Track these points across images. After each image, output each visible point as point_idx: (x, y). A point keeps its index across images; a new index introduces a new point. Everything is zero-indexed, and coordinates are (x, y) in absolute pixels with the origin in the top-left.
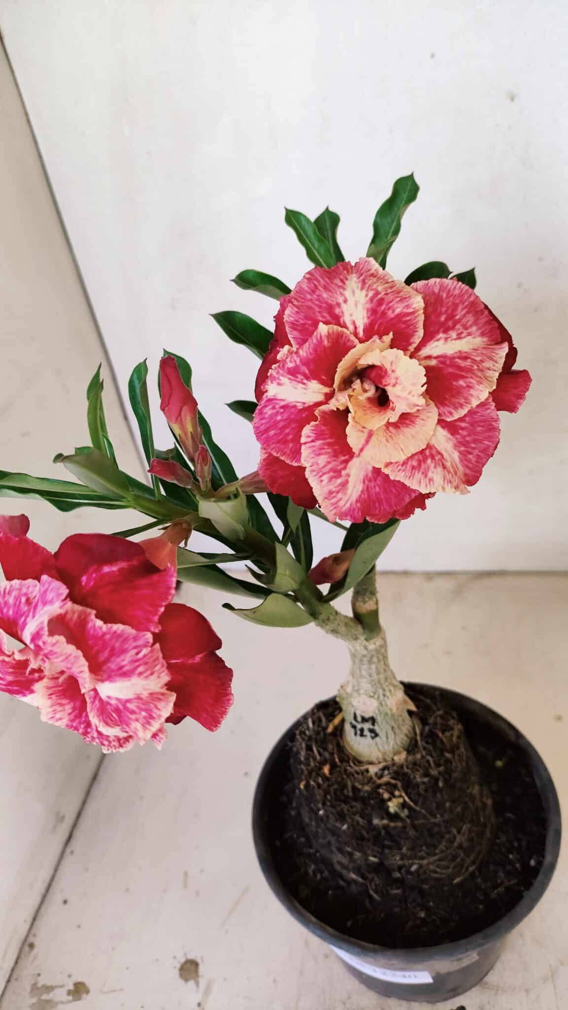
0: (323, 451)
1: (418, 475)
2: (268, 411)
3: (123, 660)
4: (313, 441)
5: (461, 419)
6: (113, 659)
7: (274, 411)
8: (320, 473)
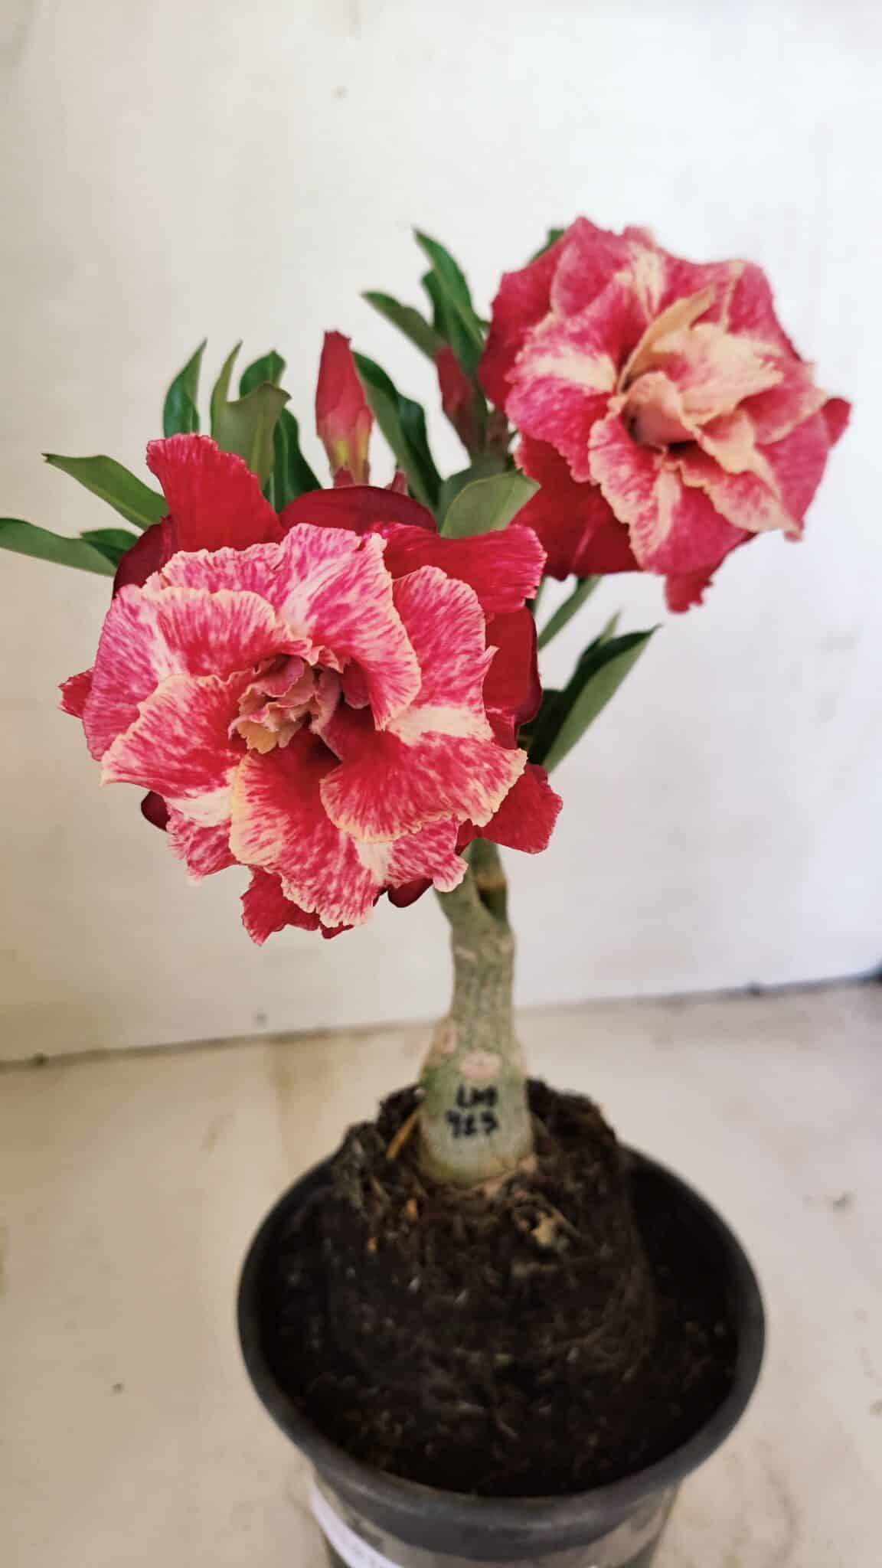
0: (624, 459)
1: (748, 505)
2: (540, 396)
3: (453, 668)
4: (608, 444)
5: (780, 443)
6: (436, 664)
7: (550, 397)
8: (623, 489)
